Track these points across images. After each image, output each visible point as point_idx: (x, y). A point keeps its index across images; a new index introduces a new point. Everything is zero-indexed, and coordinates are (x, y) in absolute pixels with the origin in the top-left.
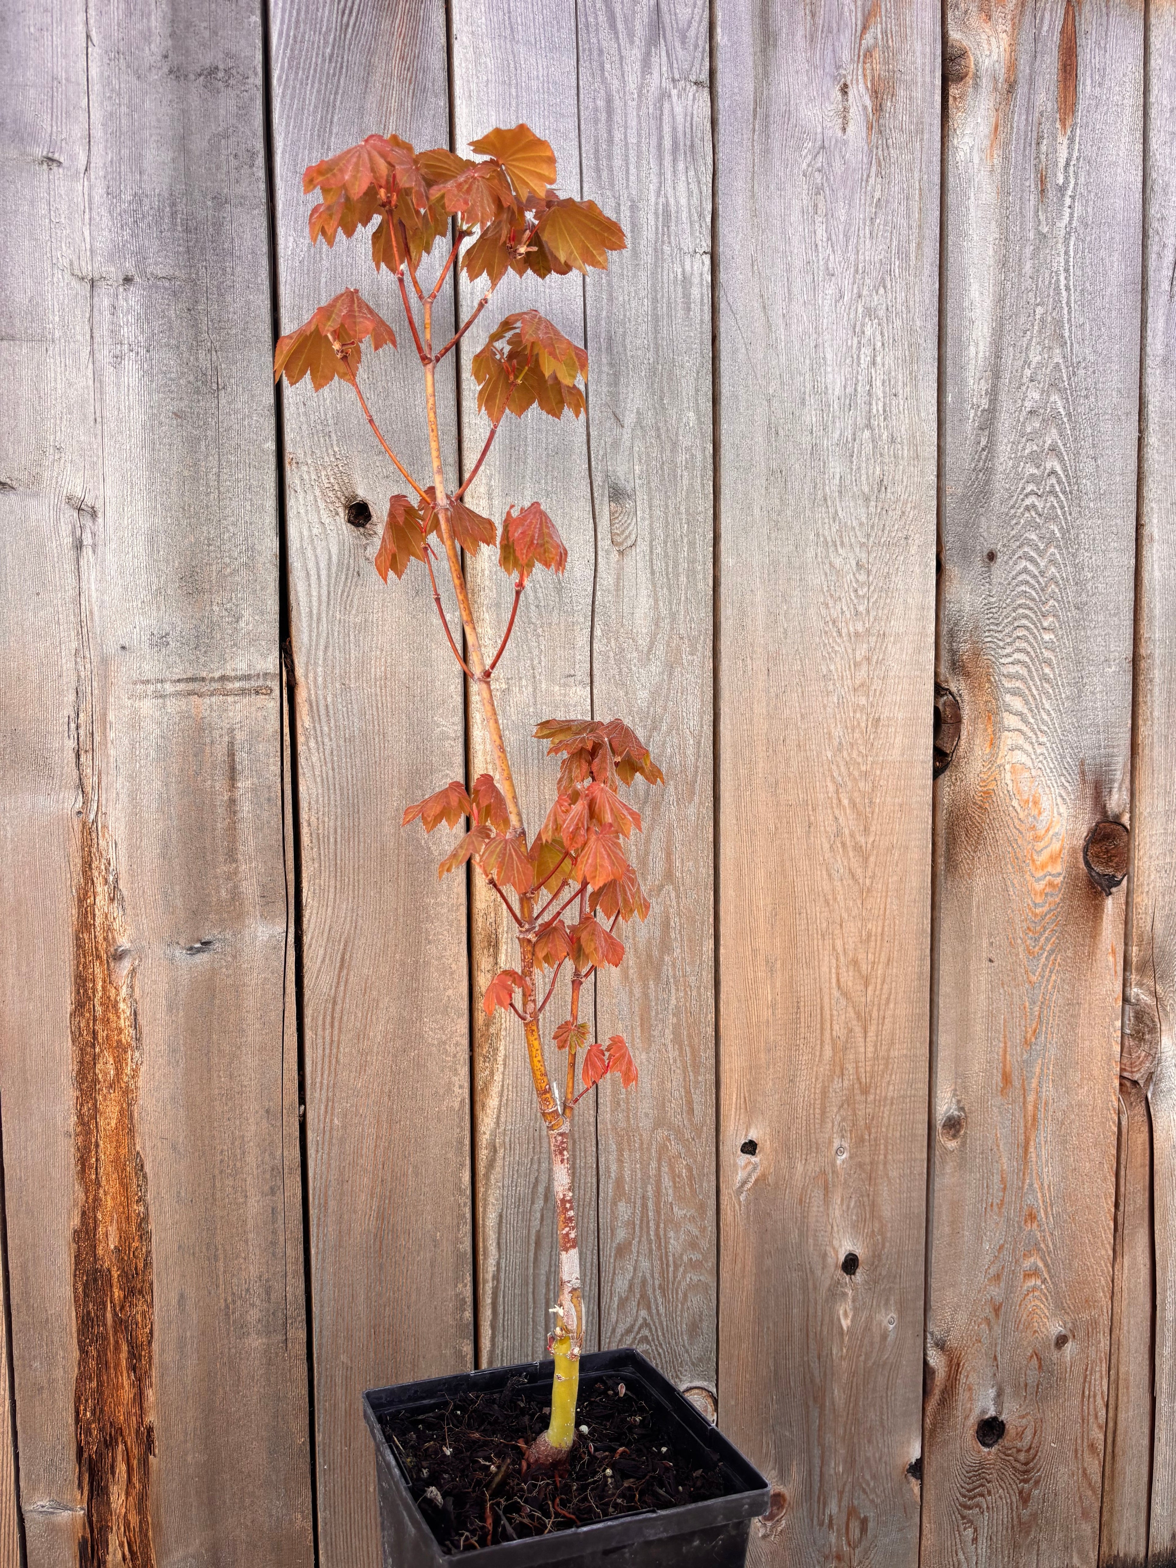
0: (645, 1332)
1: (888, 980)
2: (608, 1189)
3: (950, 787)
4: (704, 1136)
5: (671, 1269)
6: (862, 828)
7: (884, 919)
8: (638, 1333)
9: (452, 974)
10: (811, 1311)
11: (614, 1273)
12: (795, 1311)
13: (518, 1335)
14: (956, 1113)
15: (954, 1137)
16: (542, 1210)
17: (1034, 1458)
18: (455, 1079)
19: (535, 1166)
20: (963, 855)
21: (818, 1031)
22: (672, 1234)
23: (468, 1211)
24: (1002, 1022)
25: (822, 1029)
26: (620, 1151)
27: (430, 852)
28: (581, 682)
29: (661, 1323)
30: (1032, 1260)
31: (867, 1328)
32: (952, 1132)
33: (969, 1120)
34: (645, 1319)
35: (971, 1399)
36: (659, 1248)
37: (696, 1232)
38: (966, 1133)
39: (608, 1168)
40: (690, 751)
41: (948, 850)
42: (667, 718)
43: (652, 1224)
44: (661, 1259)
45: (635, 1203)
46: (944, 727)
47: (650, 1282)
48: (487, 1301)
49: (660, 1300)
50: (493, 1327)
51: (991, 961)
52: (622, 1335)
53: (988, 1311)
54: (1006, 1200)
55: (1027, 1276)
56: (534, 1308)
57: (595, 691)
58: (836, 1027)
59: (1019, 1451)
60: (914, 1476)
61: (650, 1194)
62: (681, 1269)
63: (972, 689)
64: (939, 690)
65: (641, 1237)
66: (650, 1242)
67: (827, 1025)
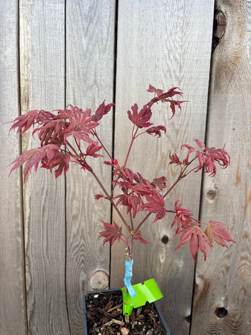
0: (83, 248)
1: (187, 133)
2: (69, 195)
3: (219, 53)
4: (106, 182)
5: (93, 228)
6: (179, 69)
7: (186, 108)
8: (80, 247)
9: (13, 110)
10: (148, 254)
11: (72, 225)
12: (142, 252)
13: (37, 239)
14: (214, 189)
15: (212, 198)
16: (45, 198)
17: (239, 326)
18: (15, 148)
19: (43, 183)
20: (223, 83)
21: (155, 150)
22: (93, 215)
23: (19, 194)
24: (237, 155)
25: (157, 149)
26: (75, 182)
27: (5, 66)
28: (61, 2)
29: (89, 246)
30: (245, 253)
31: (171, 264)
32: (211, 196)
33: (220, 193)
34: (83, 243)
35: (213, 299)
36: (89, 219)
37: (103, 216)
38: (218, 198)
39: (70, 188)
40: (105, 31)
41: (216, 80)
42: (96, 18)
43: (86, 210)
44: (89, 223)
45: (80, 202)
46: (218, 27)
47: (85, 230)
48: (26, 225)
49: (89, 238)
50: (28, 234)
51: (234, 129)
52: (75, 247)
53: (223, 269)
54: (235, 227)
55: (242, 258)
56: (43, 232)
57: (67, 6)
58: (163, 149)
59: (233, 322)
60: (187, 321)
61: (86, 199)
62: (97, 228)
63: (232, 12)
64: (216, 11)
65: (82, 214)
66: (85, 216)
67: (159, 148)
